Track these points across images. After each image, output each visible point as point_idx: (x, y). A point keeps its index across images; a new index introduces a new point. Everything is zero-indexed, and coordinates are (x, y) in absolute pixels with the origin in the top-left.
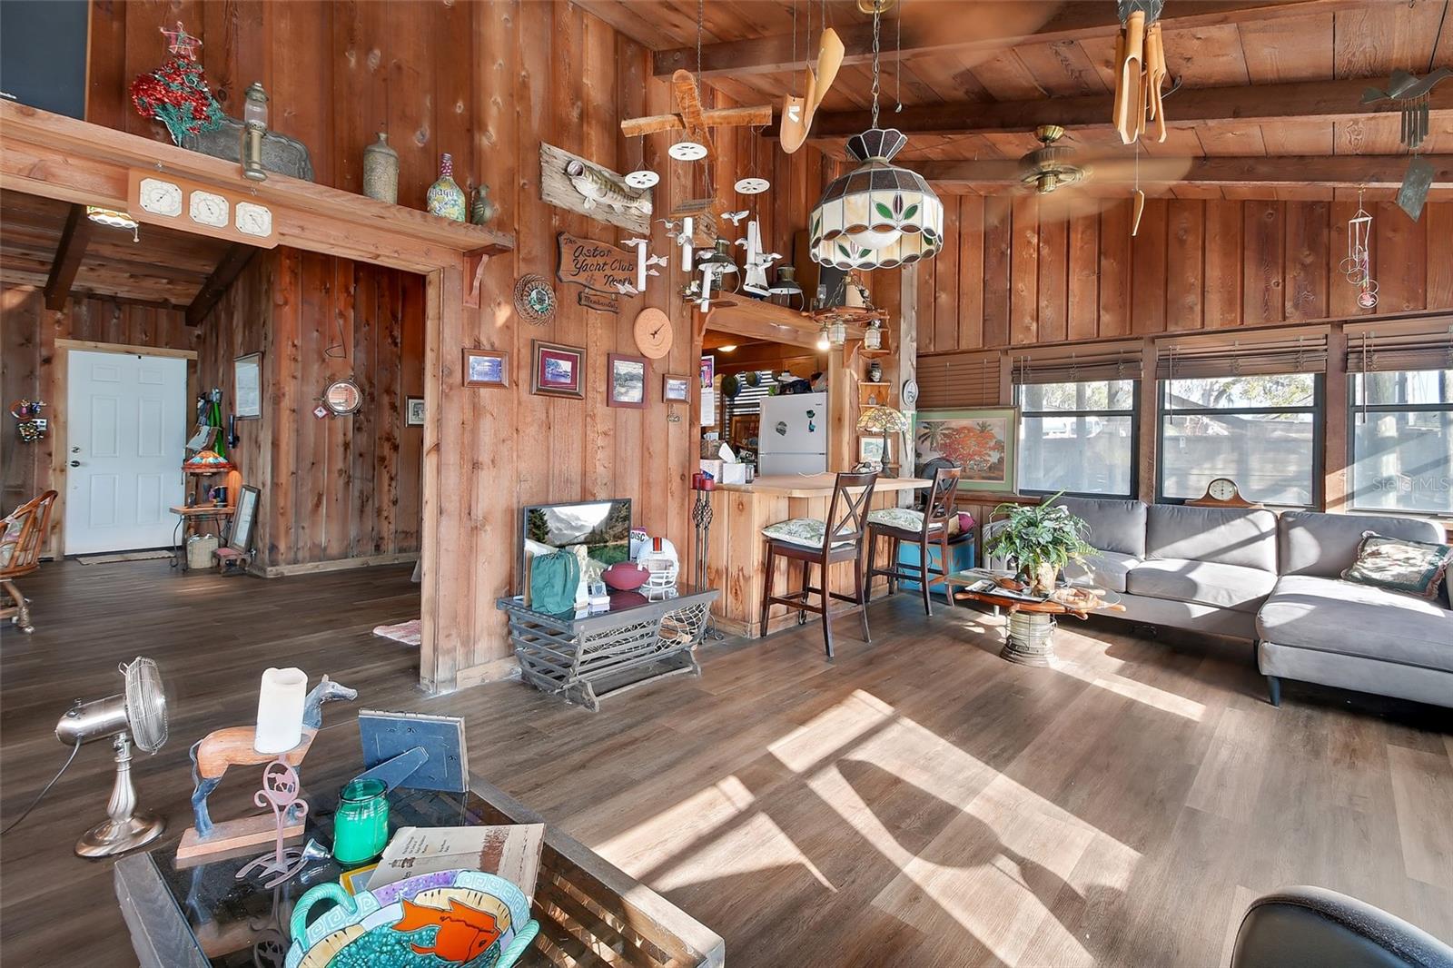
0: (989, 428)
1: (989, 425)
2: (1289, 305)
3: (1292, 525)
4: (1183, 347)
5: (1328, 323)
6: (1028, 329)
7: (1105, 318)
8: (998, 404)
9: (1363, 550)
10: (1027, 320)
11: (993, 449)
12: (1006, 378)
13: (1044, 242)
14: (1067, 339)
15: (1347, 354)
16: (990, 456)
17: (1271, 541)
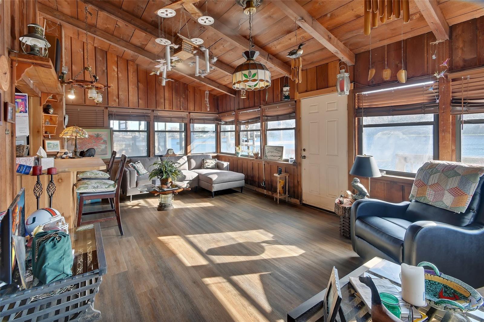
0: (100, 136)
1: (100, 135)
2: (181, 107)
3: (191, 159)
4: (160, 114)
5: (187, 112)
6: (115, 101)
7: (140, 101)
8: (103, 127)
9: (203, 162)
10: (115, 98)
11: (103, 143)
12: (106, 117)
13: (119, 72)
14: (129, 107)
15: (190, 119)
16: (101, 146)
17: (187, 163)
